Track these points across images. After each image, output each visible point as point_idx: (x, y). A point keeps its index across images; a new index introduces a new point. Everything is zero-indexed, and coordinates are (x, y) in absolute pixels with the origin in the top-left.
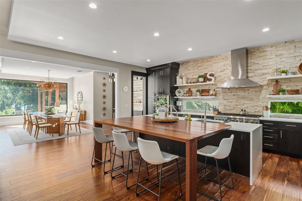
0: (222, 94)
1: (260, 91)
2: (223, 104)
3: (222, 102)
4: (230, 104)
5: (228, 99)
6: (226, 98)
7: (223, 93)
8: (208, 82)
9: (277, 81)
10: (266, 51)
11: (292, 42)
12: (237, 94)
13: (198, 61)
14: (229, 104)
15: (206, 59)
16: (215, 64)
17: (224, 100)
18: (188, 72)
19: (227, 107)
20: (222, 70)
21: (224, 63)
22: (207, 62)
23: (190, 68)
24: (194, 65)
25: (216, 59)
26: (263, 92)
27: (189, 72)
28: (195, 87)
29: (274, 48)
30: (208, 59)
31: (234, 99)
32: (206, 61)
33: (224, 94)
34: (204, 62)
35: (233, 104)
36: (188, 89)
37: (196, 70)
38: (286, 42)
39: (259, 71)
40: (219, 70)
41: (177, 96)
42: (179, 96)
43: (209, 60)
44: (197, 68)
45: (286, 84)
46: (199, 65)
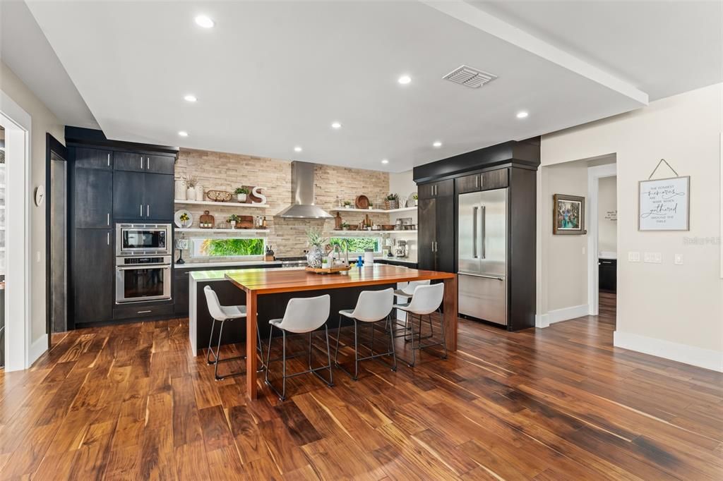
0: (273, 226)
1: (322, 225)
2: (276, 242)
3: (274, 241)
4: (287, 242)
5: (282, 235)
6: (280, 233)
7: (275, 224)
8: (254, 204)
9: (338, 213)
10: (328, 173)
11: (350, 170)
12: (296, 226)
13: (229, 158)
14: (284, 242)
15: (245, 160)
16: (260, 173)
17: (277, 235)
18: (202, 175)
19: (282, 248)
20: (274, 186)
21: (276, 175)
22: (246, 164)
23: (207, 167)
24: (218, 164)
25: (265, 165)
26: (326, 225)
27: (205, 175)
28: (222, 209)
29: (335, 172)
30: (249, 160)
31: (292, 235)
32: (245, 162)
33: (277, 226)
34: (239, 163)
35: (291, 242)
36: (202, 213)
37: (223, 176)
38: (345, 169)
39: (321, 198)
40: (269, 185)
41: (178, 227)
42: (183, 226)
43: (250, 162)
44: (226, 173)
45: (346, 219)
46: (230, 165)
